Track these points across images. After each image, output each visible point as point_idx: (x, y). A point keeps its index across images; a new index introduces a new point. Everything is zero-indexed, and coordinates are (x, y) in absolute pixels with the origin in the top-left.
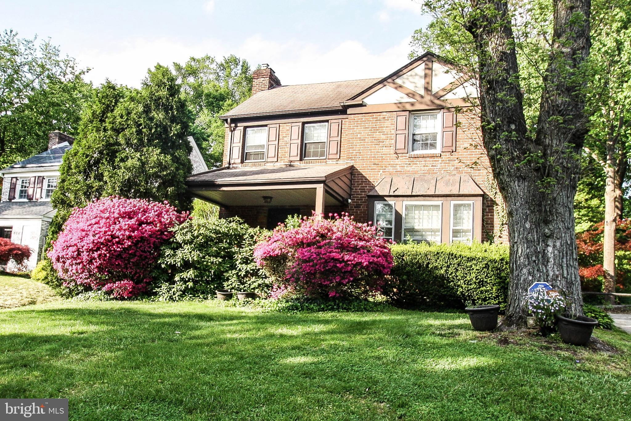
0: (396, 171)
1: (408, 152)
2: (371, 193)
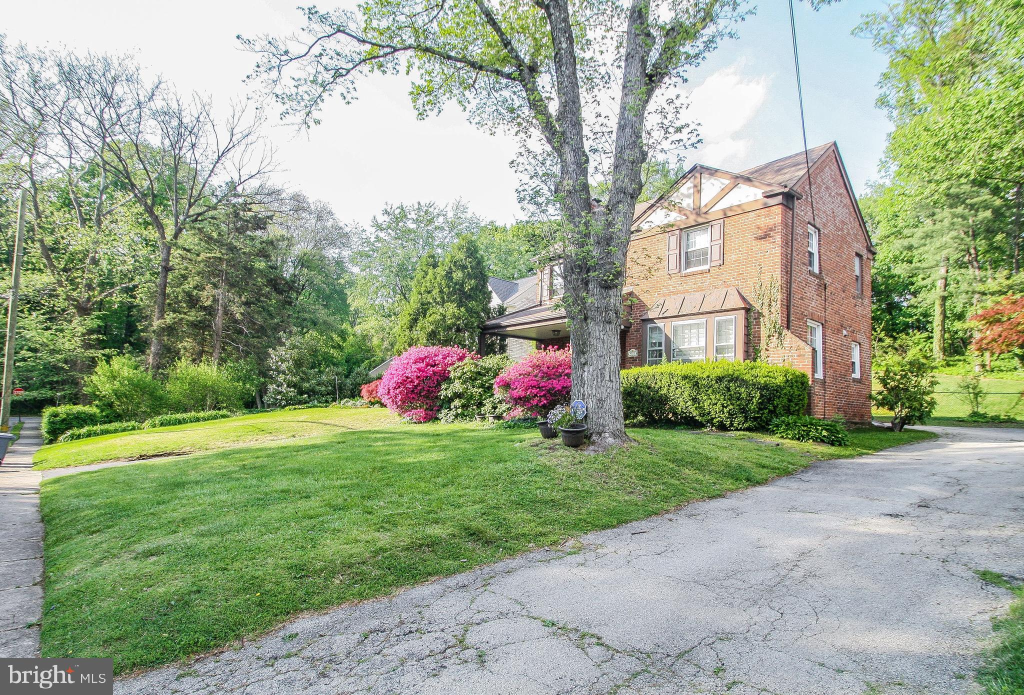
0: (669, 293)
1: (680, 271)
2: (643, 318)
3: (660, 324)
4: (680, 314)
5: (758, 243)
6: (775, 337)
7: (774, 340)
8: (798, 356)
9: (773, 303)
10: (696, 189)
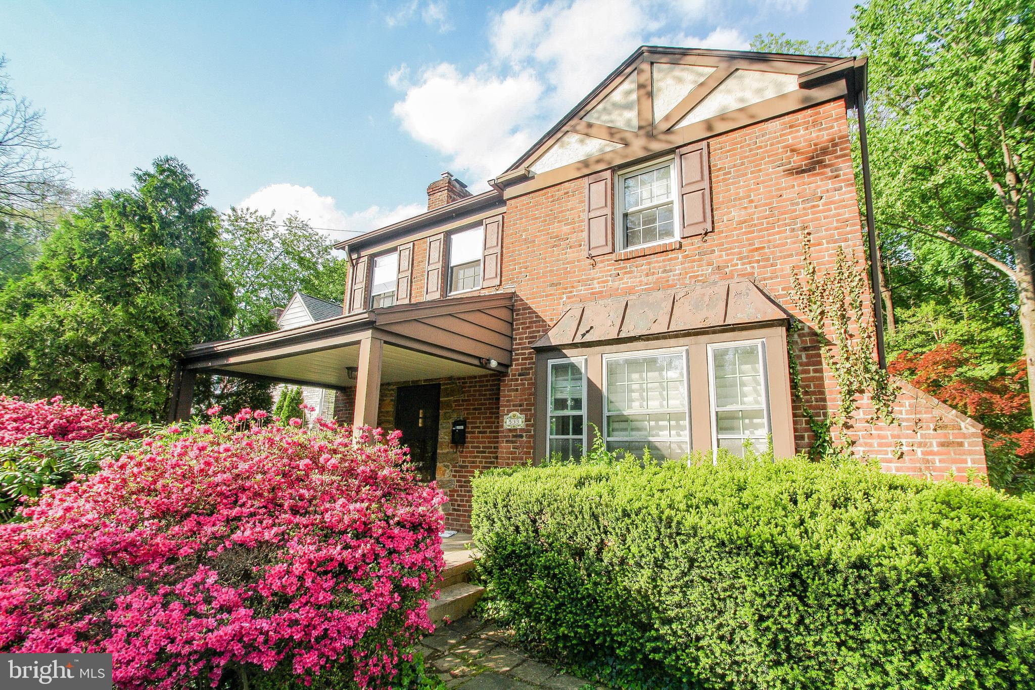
0: (592, 294)
1: (614, 250)
2: (539, 344)
3: (576, 357)
4: (622, 335)
5: (796, 181)
6: (867, 395)
7: (865, 400)
8: (942, 445)
9: (852, 313)
10: (642, 92)
